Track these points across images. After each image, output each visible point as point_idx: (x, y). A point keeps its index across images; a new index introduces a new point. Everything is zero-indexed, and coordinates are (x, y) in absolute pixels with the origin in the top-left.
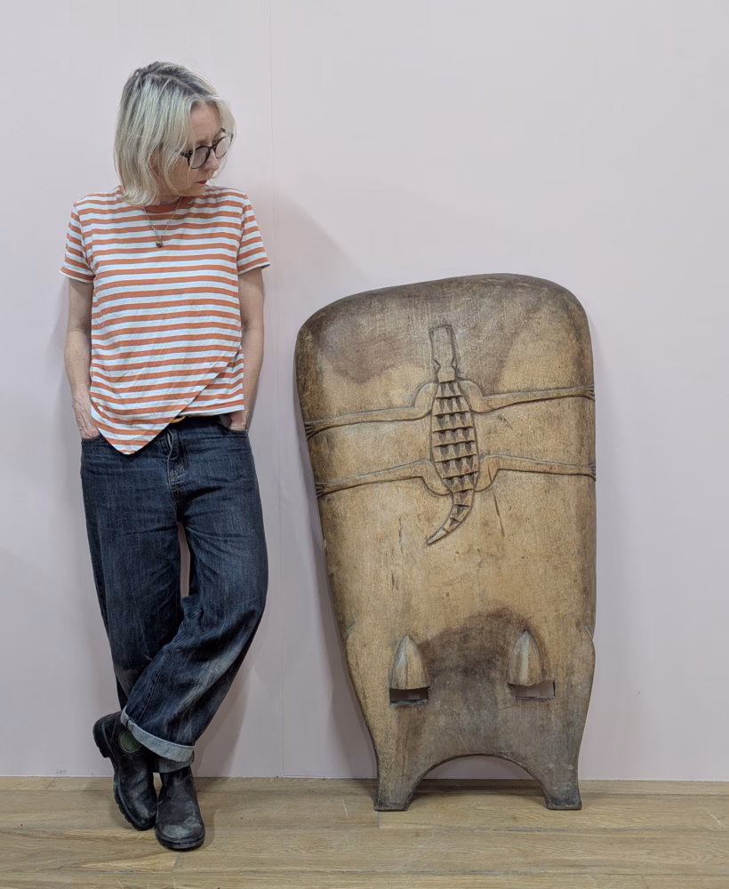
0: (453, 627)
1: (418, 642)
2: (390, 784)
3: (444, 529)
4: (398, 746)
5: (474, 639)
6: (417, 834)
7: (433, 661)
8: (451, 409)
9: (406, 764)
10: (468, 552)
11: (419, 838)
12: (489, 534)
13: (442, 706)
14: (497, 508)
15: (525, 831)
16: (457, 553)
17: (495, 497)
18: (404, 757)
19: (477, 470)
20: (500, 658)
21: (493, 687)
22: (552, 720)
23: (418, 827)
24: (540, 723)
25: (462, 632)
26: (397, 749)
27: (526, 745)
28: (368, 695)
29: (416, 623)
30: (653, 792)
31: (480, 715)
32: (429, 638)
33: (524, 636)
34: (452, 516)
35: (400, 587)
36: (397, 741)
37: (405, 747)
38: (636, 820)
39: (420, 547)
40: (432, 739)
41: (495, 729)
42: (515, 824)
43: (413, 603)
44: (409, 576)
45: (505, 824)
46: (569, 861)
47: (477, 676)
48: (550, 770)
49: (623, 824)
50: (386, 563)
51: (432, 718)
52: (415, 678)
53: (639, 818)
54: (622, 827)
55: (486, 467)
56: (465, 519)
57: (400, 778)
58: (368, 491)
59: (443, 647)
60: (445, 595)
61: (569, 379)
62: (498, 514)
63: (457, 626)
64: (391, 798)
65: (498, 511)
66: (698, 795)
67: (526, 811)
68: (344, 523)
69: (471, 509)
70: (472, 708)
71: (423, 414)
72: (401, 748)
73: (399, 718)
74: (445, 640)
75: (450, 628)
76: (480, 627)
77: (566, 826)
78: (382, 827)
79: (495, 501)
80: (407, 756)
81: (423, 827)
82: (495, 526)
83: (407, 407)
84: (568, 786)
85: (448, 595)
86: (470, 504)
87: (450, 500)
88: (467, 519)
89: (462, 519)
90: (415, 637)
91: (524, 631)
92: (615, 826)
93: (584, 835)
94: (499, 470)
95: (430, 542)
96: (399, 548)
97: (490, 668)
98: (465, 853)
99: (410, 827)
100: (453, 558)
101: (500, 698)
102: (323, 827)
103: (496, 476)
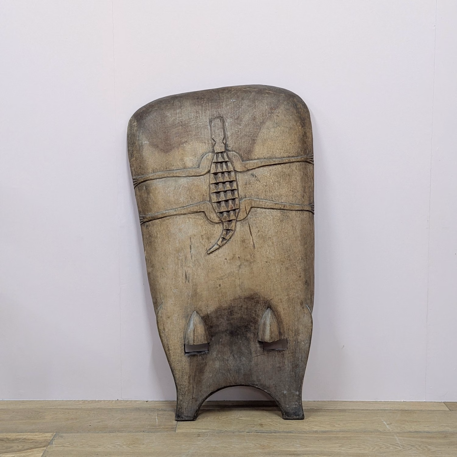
0: (223, 306)
1: (202, 315)
2: (184, 404)
3: (218, 245)
4: (190, 380)
5: (236, 313)
6: (199, 435)
7: (211, 327)
8: (222, 169)
9: (195, 391)
10: (233, 258)
11: (199, 438)
12: (246, 248)
13: (217, 355)
14: (250, 231)
15: (267, 433)
16: (226, 259)
17: (249, 225)
18: (193, 387)
19: (238, 207)
20: (253, 325)
21: (249, 343)
22: (286, 363)
23: (200, 431)
24: (278, 365)
25: (229, 309)
26: (189, 382)
27: (270, 379)
28: (171, 348)
29: (200, 303)
30: (350, 408)
31: (241, 360)
32: (209, 312)
33: (268, 311)
34: (222, 236)
35: (190, 280)
36: (189, 377)
37: (194, 381)
38: (337, 426)
39: (203, 256)
40: (211, 375)
41: (250, 370)
42: (261, 429)
43: (198, 290)
44: (196, 274)
45: (255, 429)
46: (290, 451)
47: (239, 336)
48: (284, 395)
49: (328, 428)
50: (181, 266)
51: (211, 362)
52: (200, 337)
53: (339, 424)
54: (327, 430)
55: (244, 206)
56: (230, 238)
57: (191, 400)
58: (171, 221)
59: (217, 318)
60: (218, 286)
61: (296, 151)
62: (251, 235)
63: (226, 305)
64: (185, 413)
65: (251, 233)
66: (378, 410)
67: (270, 420)
68: (156, 240)
69: (234, 232)
70: (236, 356)
71: (205, 172)
72: (191, 382)
73: (191, 362)
74: (219, 313)
75: (222, 306)
76: (240, 305)
77: (292, 429)
78: (178, 431)
79: (249, 227)
80: (195, 387)
81: (204, 431)
82: (249, 243)
83: (195, 168)
84: (296, 404)
85: (220, 285)
86: (234, 229)
87: (222, 226)
88: (232, 238)
89: (229, 238)
90: (199, 312)
91: (268, 308)
92: (324, 429)
93: (303, 435)
94: (252, 207)
95: (209, 252)
96: (190, 256)
97: (247, 331)
98: (226, 447)
99: (195, 431)
100: (223, 262)
101: (253, 350)
102: (141, 432)
103: (249, 211)
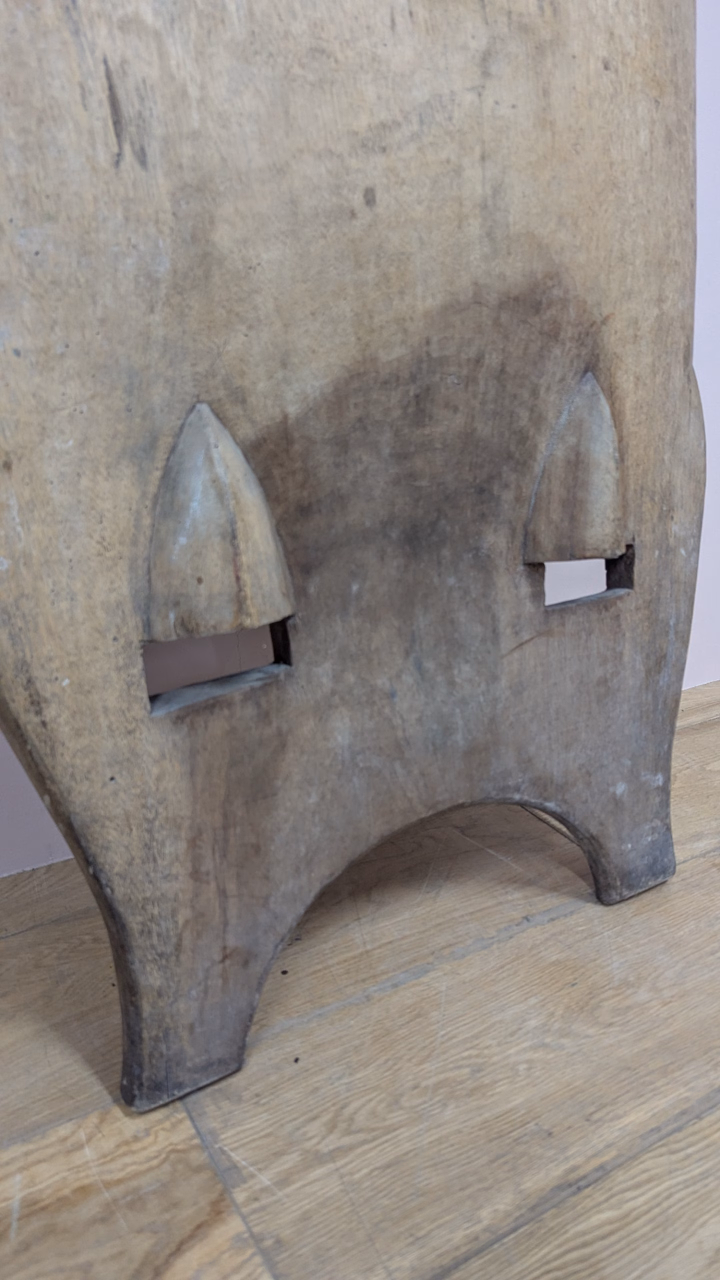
1: (247, 431)
4: (196, 860)
7: (304, 511)
20: (513, 477)
26: (196, 875)
32: (293, 410)
33: (587, 388)
36: (193, 843)
41: (492, 720)
43: (223, 236)
44: (193, 93)
51: (308, 727)
57: (218, 968)
64: (190, 1051)
72: (208, 865)
73: (193, 753)
90: (233, 411)
91: (586, 371)
101: (504, 617)
